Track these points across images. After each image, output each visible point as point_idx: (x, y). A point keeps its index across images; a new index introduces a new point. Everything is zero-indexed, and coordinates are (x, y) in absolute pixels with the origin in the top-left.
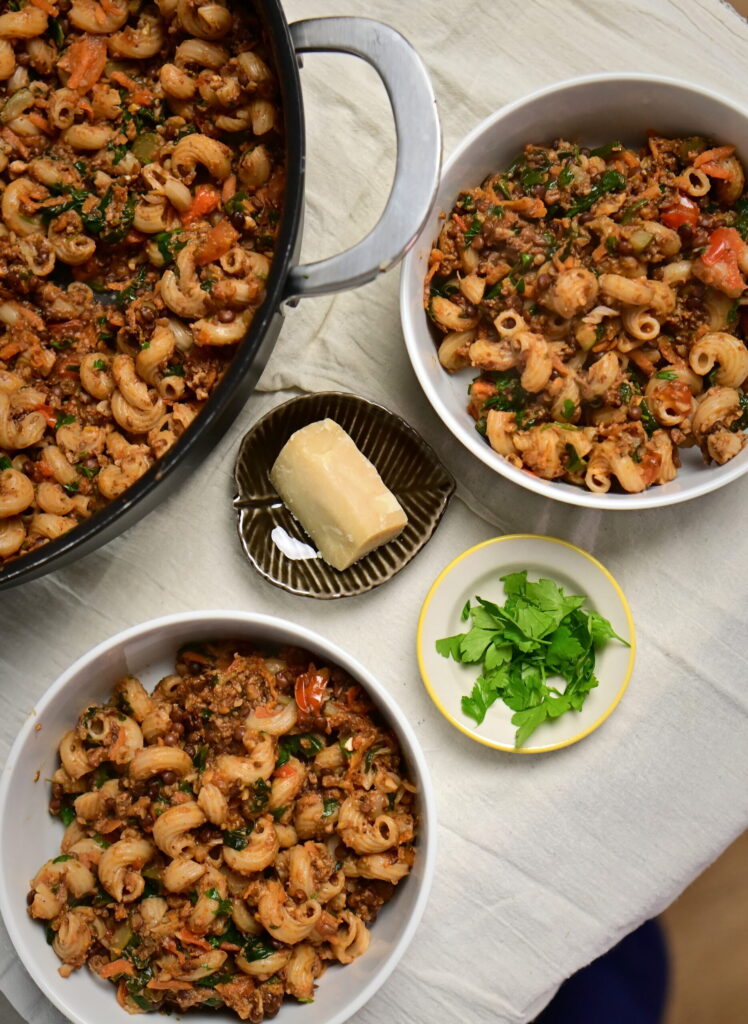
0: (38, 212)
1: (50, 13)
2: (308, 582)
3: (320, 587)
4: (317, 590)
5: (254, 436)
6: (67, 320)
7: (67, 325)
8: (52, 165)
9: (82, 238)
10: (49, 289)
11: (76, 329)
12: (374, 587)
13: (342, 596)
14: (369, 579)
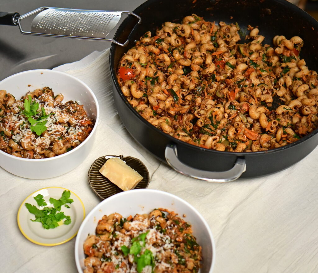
0: (212, 116)
1: (267, 129)
2: (94, 169)
3: (92, 172)
4: (92, 170)
5: (139, 162)
6: (182, 119)
7: (181, 118)
8: (225, 123)
9: (203, 124)
10: (191, 116)
11: (179, 122)
12: (89, 183)
13: (88, 176)
14: (92, 183)
